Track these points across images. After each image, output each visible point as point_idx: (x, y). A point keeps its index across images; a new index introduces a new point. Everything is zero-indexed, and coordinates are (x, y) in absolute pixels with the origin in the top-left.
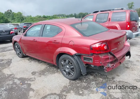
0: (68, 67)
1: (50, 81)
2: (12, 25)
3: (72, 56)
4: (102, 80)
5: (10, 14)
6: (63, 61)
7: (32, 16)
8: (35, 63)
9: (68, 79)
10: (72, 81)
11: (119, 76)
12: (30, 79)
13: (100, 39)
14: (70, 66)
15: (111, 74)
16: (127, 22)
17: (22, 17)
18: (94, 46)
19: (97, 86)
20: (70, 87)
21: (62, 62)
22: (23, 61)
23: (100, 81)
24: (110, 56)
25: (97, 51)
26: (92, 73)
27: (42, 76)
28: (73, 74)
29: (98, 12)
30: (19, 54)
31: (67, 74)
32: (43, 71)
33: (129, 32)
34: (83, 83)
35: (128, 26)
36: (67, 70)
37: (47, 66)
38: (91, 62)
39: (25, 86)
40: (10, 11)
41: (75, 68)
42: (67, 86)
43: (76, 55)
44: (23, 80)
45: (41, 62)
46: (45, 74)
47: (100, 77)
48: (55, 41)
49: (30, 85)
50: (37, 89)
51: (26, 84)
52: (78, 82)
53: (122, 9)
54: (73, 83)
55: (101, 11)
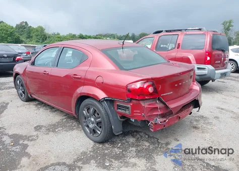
0: (92, 119)
1: (61, 142)
2: (24, 48)
3: (100, 101)
4: (149, 146)
5: (25, 28)
6: (86, 110)
7: (61, 35)
8: (45, 110)
9: (91, 141)
10: (97, 145)
11: (178, 141)
12: (28, 138)
13: (143, 75)
14: (95, 119)
15: (167, 137)
16: (206, 52)
17: (45, 35)
18: (133, 86)
19: (137, 154)
20: (92, 154)
21: (84, 112)
22: (28, 106)
23: (144, 147)
24: (159, 105)
25: (139, 96)
26: (135, 133)
27: (51, 133)
28: (99, 133)
29: (162, 31)
30: (22, 96)
31: (91, 133)
32: (54, 125)
33: (208, 68)
34: (116, 149)
35: (208, 58)
36: (91, 126)
37: (64, 117)
38: (127, 112)
39: (17, 149)
40: (24, 24)
41: (103, 122)
42: (87, 153)
43: (106, 100)
44: (16, 138)
45: (56, 111)
46: (57, 130)
47: (147, 141)
48: (75, 75)
49: (26, 146)
50: (36, 154)
51: (20, 145)
52: (107, 146)
53: (200, 29)
54: (99, 148)
55: (167, 31)
